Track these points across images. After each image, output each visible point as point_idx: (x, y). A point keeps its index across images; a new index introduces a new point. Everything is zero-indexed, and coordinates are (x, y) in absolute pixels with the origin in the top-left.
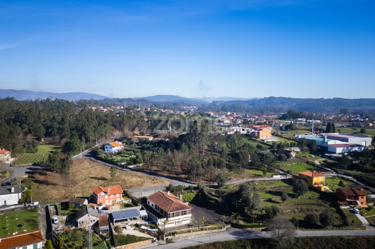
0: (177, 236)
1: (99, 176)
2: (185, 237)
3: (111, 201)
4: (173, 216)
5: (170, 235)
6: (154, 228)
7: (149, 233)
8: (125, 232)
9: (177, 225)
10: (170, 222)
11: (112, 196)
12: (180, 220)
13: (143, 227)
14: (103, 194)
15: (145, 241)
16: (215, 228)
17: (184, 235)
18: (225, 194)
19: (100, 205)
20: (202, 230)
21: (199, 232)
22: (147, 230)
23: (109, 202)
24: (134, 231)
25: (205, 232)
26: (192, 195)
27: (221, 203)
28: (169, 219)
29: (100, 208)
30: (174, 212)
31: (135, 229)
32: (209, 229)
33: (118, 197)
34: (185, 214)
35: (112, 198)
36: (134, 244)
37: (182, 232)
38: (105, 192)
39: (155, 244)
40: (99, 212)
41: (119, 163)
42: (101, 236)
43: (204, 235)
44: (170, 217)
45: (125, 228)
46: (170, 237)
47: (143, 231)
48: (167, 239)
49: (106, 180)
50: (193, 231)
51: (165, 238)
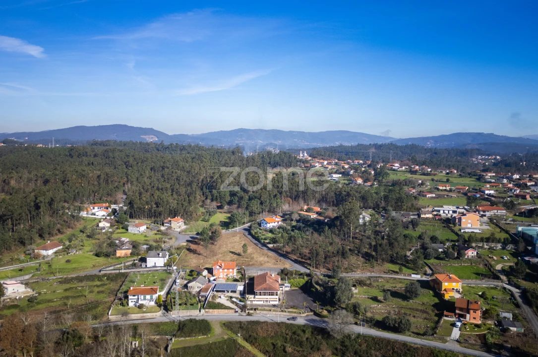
0: (258, 312)
2: (265, 314)
3: (225, 274)
4: (260, 295)
5: (252, 309)
6: (242, 302)
7: (237, 304)
8: (218, 300)
9: (265, 303)
10: (257, 300)
11: (226, 270)
12: (268, 300)
13: (234, 299)
14: (218, 267)
15: (229, 310)
16: (295, 313)
17: (265, 312)
19: (213, 276)
20: (282, 311)
21: (279, 313)
22: (236, 302)
23: (223, 275)
24: (226, 301)
25: (284, 313)
26: (302, 281)
28: (256, 297)
29: (212, 279)
31: (227, 300)
32: (289, 312)
33: (231, 272)
34: (272, 295)
35: (226, 272)
36: (220, 310)
37: (264, 310)
38: (219, 266)
39: (237, 314)
40: (209, 281)
41: (262, 241)
42: (199, 300)
43: (282, 316)
44: (257, 295)
45: (220, 297)
46: (251, 312)
47: (233, 302)
48: (248, 313)
49: (241, 255)
50: (274, 311)
51: (247, 311)
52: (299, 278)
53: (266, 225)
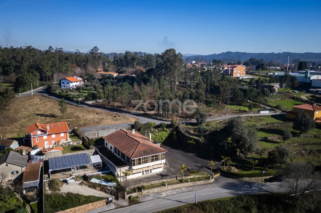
0: (145, 192)
1: (48, 113)
2: (157, 193)
3: (53, 142)
4: (140, 164)
5: (134, 191)
6: (111, 181)
7: (103, 189)
8: (64, 189)
10: (134, 172)
11: (53, 136)
12: (149, 169)
13: (94, 180)
14: (39, 133)
15: (95, 203)
16: (199, 179)
17: (156, 190)
18: (207, 133)
19: (34, 148)
20: (181, 181)
21: (178, 186)
22: (100, 185)
23: (50, 143)
24: (79, 186)
25: (186, 184)
26: (165, 134)
27: (203, 143)
28: (134, 168)
29: (33, 153)
30: (141, 157)
31: (81, 184)
32: (192, 180)
33: (63, 138)
34: (157, 159)
35: (54, 139)
36: (77, 208)
37: (153, 187)
38: (42, 131)
39: (112, 206)
40: (30, 158)
41: (75, 99)
42: (24, 197)
43: (184, 189)
44: (134, 165)
45: (65, 182)
46: (134, 195)
47: (94, 186)
48: (130, 198)
49: (56, 117)
50: (169, 184)
51: (127, 196)
52: (159, 131)
53: (68, 85)
